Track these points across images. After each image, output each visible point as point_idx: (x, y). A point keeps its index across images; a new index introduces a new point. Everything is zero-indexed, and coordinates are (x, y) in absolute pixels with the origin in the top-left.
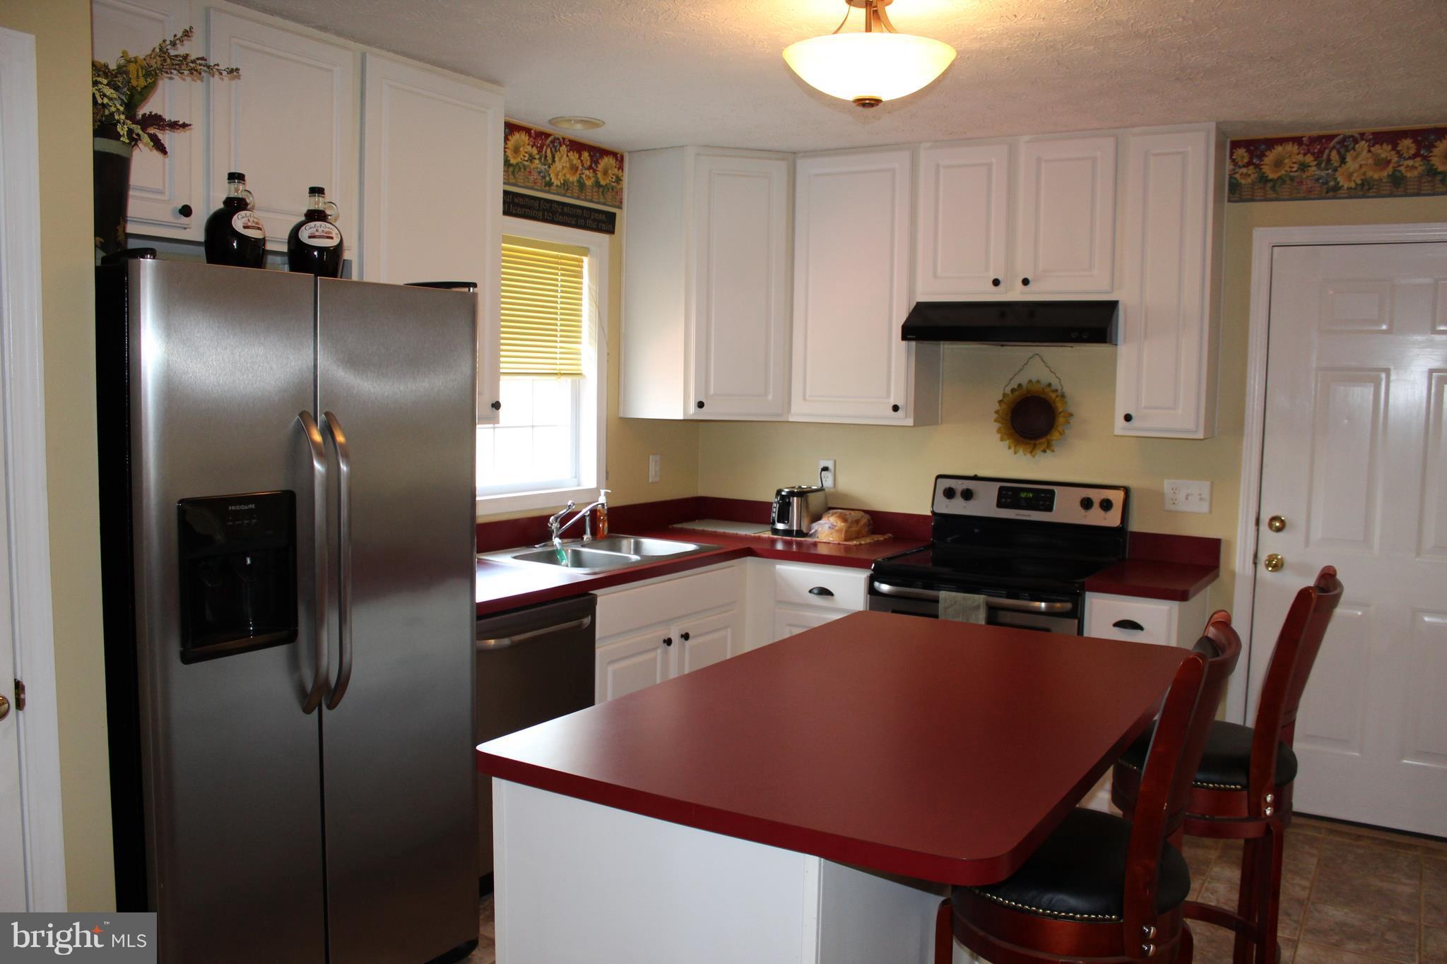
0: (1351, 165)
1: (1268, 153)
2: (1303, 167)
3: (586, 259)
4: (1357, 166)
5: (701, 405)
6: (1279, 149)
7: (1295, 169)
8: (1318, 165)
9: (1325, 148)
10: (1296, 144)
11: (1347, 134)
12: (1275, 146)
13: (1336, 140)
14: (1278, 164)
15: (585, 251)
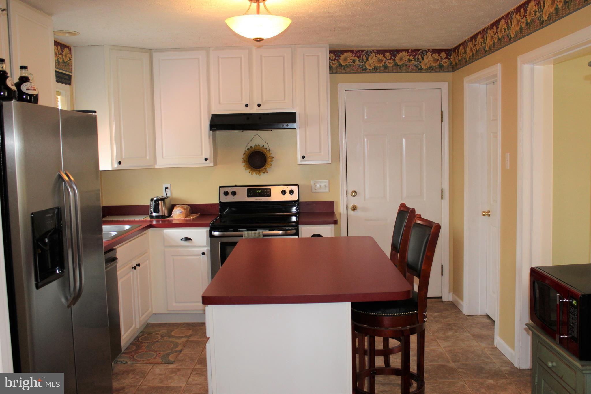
0: (370, 61)
1: (341, 56)
2: (354, 61)
3: (59, 97)
4: (372, 62)
5: (120, 163)
6: (345, 54)
7: (351, 62)
8: (359, 61)
9: (361, 55)
10: (351, 53)
11: (368, 50)
12: (344, 53)
13: (365, 52)
14: (345, 60)
15: (59, 93)
